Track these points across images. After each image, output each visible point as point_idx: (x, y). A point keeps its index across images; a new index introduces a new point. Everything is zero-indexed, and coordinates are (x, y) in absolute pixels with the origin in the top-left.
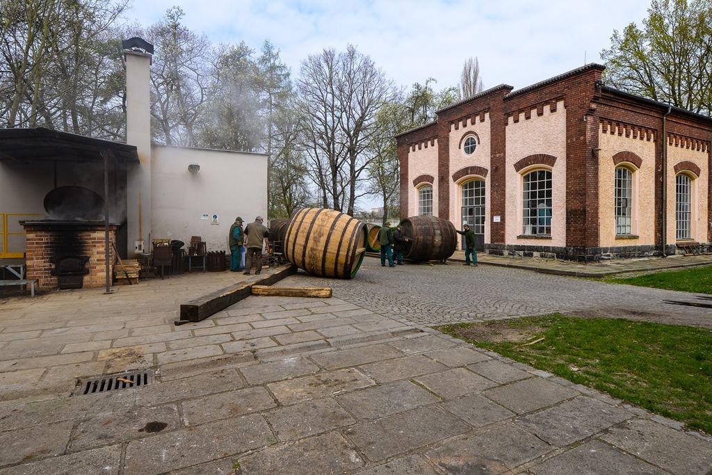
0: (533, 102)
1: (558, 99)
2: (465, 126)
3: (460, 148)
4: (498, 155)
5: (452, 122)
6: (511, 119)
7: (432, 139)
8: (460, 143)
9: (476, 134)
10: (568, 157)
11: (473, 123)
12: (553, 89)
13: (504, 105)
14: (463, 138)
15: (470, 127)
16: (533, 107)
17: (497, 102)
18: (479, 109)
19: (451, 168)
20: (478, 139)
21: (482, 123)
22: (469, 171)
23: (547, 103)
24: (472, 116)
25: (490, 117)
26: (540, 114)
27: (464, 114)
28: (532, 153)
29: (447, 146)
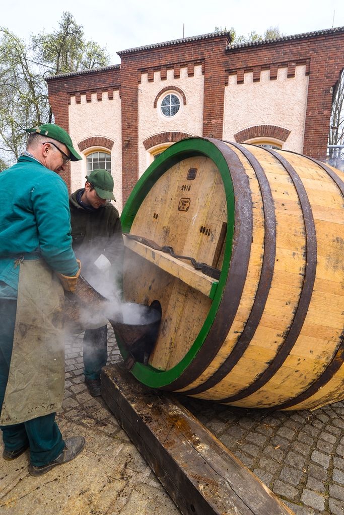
0: (266, 60)
1: (299, 62)
2: (164, 78)
3: (155, 106)
4: (213, 121)
5: (144, 71)
6: (232, 79)
7: (110, 88)
8: (156, 100)
9: (181, 92)
10: (307, 132)
11: (177, 76)
12: (295, 49)
13: (224, 59)
14: (160, 94)
15: (170, 81)
16: (265, 67)
17: (214, 53)
18: (187, 58)
19: (140, 131)
20: (184, 98)
21: (191, 78)
22: (170, 138)
23: (284, 65)
24: (175, 66)
25: (203, 72)
26: (273, 77)
27: (163, 62)
28: (259, 124)
29: (135, 102)
